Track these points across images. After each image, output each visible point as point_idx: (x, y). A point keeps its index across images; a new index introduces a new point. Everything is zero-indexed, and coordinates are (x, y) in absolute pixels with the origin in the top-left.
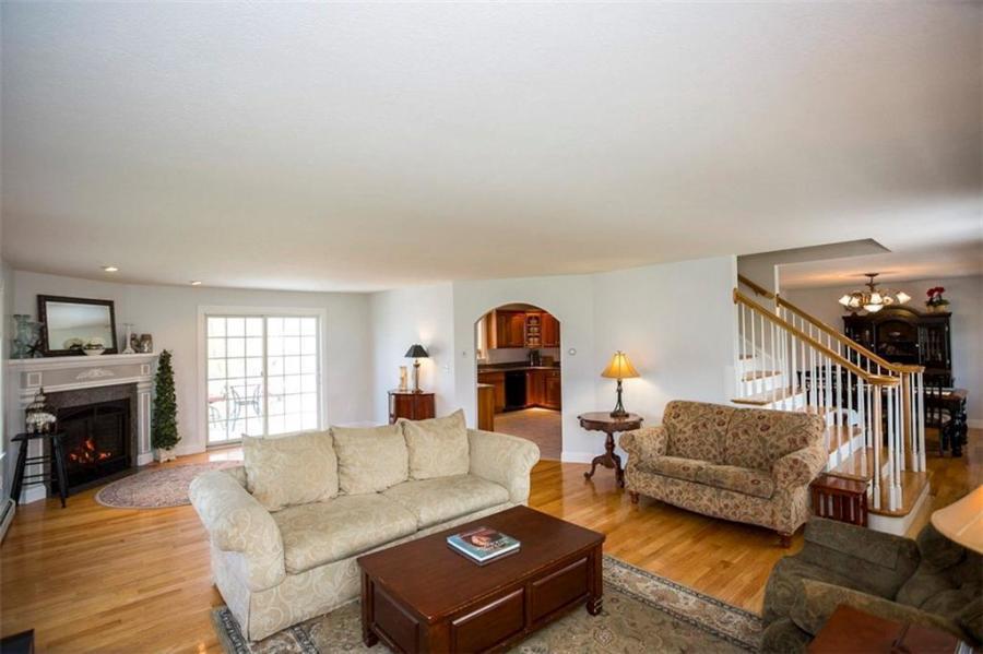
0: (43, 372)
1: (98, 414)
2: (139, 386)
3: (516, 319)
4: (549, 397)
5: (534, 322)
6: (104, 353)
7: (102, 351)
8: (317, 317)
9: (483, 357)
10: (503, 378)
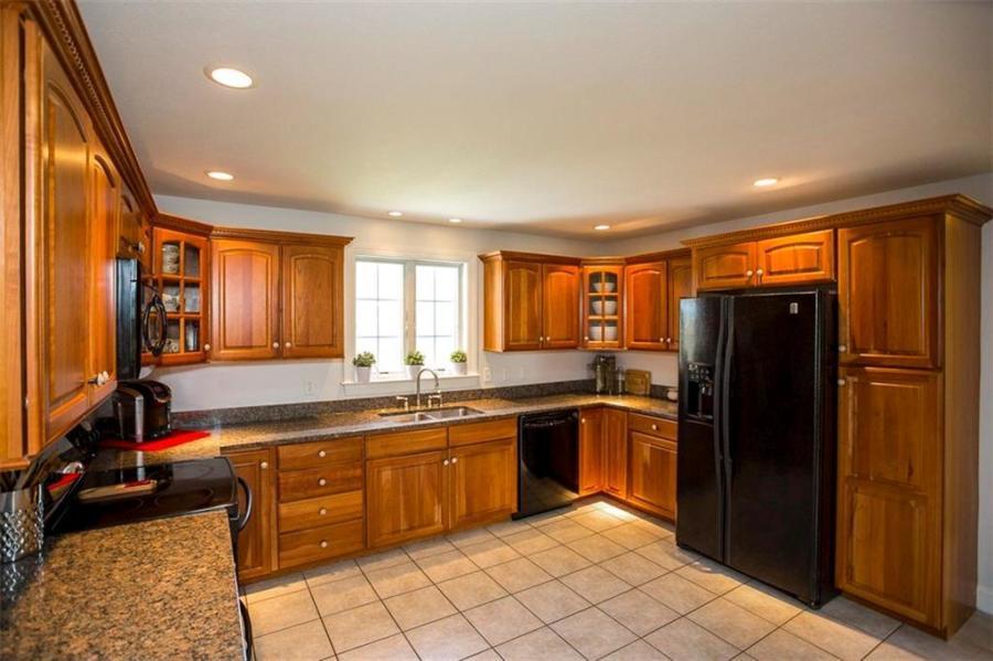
3: (559, 280)
4: (639, 479)
5: (605, 288)
9: (472, 373)
10: (514, 433)
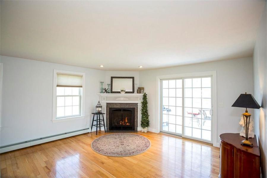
0: (106, 97)
1: (123, 111)
2: (138, 104)
6: (125, 93)
7: (125, 92)
8: (211, 76)
